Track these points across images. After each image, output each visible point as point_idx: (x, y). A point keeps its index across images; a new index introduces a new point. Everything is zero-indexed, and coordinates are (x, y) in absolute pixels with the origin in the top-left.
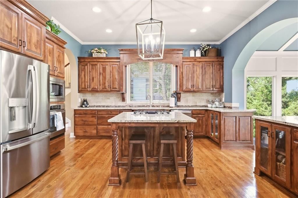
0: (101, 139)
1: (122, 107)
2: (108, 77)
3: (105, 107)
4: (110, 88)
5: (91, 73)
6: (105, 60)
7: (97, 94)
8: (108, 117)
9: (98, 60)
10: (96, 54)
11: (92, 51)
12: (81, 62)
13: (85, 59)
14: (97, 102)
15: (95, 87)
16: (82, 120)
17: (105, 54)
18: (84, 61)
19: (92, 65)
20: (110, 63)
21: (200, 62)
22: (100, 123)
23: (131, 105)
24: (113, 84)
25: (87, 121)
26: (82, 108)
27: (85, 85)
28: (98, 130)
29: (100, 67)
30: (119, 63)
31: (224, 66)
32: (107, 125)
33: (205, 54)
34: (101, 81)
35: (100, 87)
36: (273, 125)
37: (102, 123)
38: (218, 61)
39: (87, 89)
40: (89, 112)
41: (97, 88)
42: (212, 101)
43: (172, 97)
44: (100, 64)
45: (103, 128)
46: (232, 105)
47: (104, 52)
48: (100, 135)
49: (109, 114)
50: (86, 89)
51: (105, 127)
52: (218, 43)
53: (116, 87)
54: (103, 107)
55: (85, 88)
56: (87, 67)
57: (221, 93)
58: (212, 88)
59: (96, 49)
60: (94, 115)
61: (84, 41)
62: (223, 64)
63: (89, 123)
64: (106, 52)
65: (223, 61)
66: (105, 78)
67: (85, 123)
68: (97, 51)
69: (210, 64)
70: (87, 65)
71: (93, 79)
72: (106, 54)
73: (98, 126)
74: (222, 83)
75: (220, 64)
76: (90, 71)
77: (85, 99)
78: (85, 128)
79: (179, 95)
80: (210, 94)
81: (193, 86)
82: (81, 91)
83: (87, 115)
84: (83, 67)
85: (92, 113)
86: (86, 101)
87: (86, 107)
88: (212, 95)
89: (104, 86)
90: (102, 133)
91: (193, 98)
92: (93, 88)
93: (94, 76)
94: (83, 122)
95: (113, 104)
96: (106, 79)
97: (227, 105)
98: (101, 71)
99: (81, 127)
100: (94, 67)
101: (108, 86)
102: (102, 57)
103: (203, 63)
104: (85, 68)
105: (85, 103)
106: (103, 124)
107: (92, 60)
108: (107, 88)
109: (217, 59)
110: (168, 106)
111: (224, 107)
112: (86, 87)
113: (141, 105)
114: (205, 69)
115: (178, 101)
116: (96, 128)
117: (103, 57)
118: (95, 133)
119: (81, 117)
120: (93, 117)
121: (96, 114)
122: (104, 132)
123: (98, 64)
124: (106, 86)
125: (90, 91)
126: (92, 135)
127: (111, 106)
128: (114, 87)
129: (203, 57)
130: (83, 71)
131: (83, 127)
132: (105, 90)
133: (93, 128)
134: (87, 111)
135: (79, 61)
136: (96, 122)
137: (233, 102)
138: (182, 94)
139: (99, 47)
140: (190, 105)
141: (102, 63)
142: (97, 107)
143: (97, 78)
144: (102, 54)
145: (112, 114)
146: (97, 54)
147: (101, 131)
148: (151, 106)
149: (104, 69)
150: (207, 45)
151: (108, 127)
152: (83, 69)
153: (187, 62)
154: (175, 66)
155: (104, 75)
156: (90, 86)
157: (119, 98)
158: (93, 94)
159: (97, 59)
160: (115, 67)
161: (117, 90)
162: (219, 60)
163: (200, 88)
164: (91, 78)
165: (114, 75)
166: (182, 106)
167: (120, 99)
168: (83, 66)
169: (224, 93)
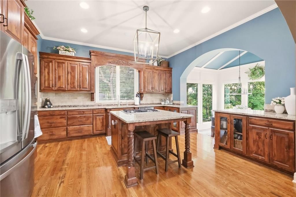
0: (71, 140)
1: (91, 106)
2: (77, 77)
3: (71, 107)
4: (80, 87)
5: (57, 71)
6: (74, 59)
7: (62, 94)
8: (80, 117)
9: (66, 58)
10: (63, 51)
11: (58, 48)
12: (43, 58)
13: (49, 55)
14: (62, 102)
15: (62, 86)
16: (48, 122)
17: (73, 53)
18: (48, 58)
19: (58, 63)
20: (80, 63)
21: (157, 70)
22: (71, 124)
23: (100, 104)
24: (83, 83)
25: (54, 123)
26: (44, 109)
27: (49, 84)
28: (68, 132)
29: (68, 66)
30: (89, 64)
31: (172, 74)
32: (79, 125)
33: (160, 64)
34: (70, 80)
35: (68, 86)
36: (231, 115)
37: (72, 123)
38: (169, 71)
39: (52, 88)
40: (58, 113)
41: (64, 87)
42: (164, 100)
43: (136, 96)
44: (68, 63)
45: (74, 128)
46: (180, 103)
47: (72, 51)
48: (70, 136)
49: (80, 114)
50: (50, 89)
51: (77, 128)
52: (167, 57)
53: (86, 87)
54: (69, 107)
55: (49, 87)
56: (52, 65)
57: (170, 94)
58: (165, 90)
59: (63, 47)
60: (64, 116)
61: (45, 35)
62: (172, 73)
63: (57, 125)
64: (74, 51)
65: (172, 71)
66: (73, 77)
67: (52, 125)
68: (64, 49)
69: (164, 72)
70: (51, 62)
71: (59, 78)
72: (75, 53)
73: (68, 127)
74: (171, 87)
75: (170, 73)
76: (55, 69)
77: (47, 99)
78: (51, 131)
79: (142, 95)
80: (162, 94)
81: (152, 88)
82: (44, 90)
83: (55, 117)
84: (47, 64)
85: (61, 114)
86: (49, 101)
87: (50, 107)
88: (163, 96)
89: (73, 85)
90: (73, 133)
91: (151, 97)
92: (59, 87)
93: (61, 74)
94: (49, 124)
95: (81, 104)
96: (75, 78)
97: (175, 102)
98: (70, 70)
99: (46, 130)
100: (61, 65)
101: (78, 85)
102: (70, 55)
103: (159, 71)
104: (48, 65)
105: (48, 103)
106: (73, 125)
107: (58, 57)
108: (76, 88)
109: (168, 69)
110: (134, 104)
111: (173, 104)
112: (51, 86)
113: (110, 104)
114: (161, 75)
115: (141, 100)
116: (66, 129)
117: (72, 55)
118: (65, 135)
119: (47, 119)
120: (61, 118)
121: (66, 114)
122: (76, 133)
123: (66, 62)
124: (75, 86)
125: (55, 90)
126: (61, 138)
127: (78, 105)
128: (85, 87)
129: (159, 67)
130: (47, 68)
131: (49, 130)
132: (74, 89)
133: (63, 130)
134: (54, 111)
135: (41, 57)
136: (66, 123)
137: (181, 100)
138: (144, 95)
139: (67, 45)
140: (149, 103)
141: (71, 62)
142: (62, 107)
143: (64, 76)
144: (71, 52)
145: (84, 113)
146: (65, 52)
147: (71, 132)
148: (119, 105)
149: (73, 69)
150: (161, 58)
151: (80, 127)
152: (47, 66)
153: (148, 69)
154: (138, 71)
155: (73, 75)
156: (55, 84)
157: (87, 97)
158: (58, 93)
159: (64, 57)
160: (85, 67)
161: (87, 89)
162: (169, 69)
163: (157, 89)
164: (57, 77)
165: (84, 75)
166: (144, 104)
167: (89, 99)
168: (46, 62)
169: (172, 94)
